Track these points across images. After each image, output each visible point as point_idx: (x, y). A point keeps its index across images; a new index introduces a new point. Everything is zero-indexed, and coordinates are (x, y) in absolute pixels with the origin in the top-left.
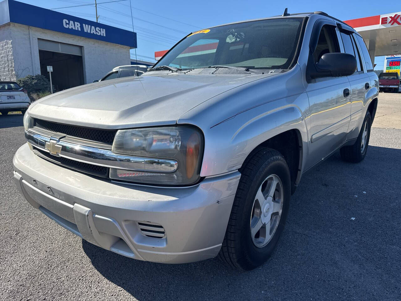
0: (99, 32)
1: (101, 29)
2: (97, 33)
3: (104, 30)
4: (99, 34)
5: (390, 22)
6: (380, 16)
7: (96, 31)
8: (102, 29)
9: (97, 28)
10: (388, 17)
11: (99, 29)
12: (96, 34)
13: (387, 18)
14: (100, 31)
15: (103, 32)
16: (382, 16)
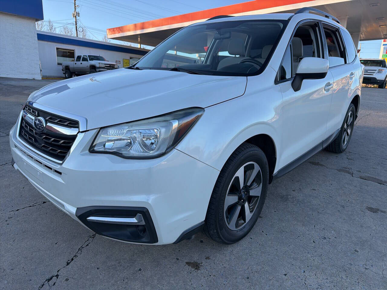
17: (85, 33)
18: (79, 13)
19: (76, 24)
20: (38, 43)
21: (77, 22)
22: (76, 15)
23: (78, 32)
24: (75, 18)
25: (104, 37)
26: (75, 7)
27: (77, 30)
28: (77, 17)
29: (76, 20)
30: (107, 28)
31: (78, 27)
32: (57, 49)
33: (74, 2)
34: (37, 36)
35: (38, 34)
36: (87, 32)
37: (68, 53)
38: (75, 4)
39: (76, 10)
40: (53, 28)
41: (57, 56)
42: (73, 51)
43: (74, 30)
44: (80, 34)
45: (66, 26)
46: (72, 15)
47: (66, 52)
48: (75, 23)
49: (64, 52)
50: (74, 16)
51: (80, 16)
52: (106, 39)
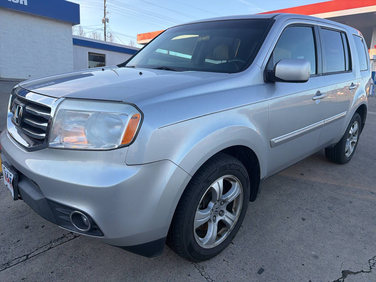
4: (17, 1)
17: (112, 38)
18: (108, 20)
19: (105, 30)
20: (73, 47)
21: (106, 28)
22: (105, 21)
23: (106, 37)
24: (104, 24)
26: (105, 13)
27: (105, 35)
28: (106, 23)
29: (105, 26)
30: (138, 34)
31: (106, 33)
32: (89, 53)
33: (104, 9)
34: (72, 40)
35: (73, 39)
36: (114, 37)
37: (99, 57)
38: (105, 11)
39: (106, 16)
40: (83, 33)
41: (89, 60)
42: (104, 56)
43: (103, 35)
44: (108, 39)
45: (95, 31)
46: (102, 21)
47: (97, 57)
48: (104, 29)
49: (95, 56)
50: (103, 22)
51: (109, 22)
52: (132, 43)
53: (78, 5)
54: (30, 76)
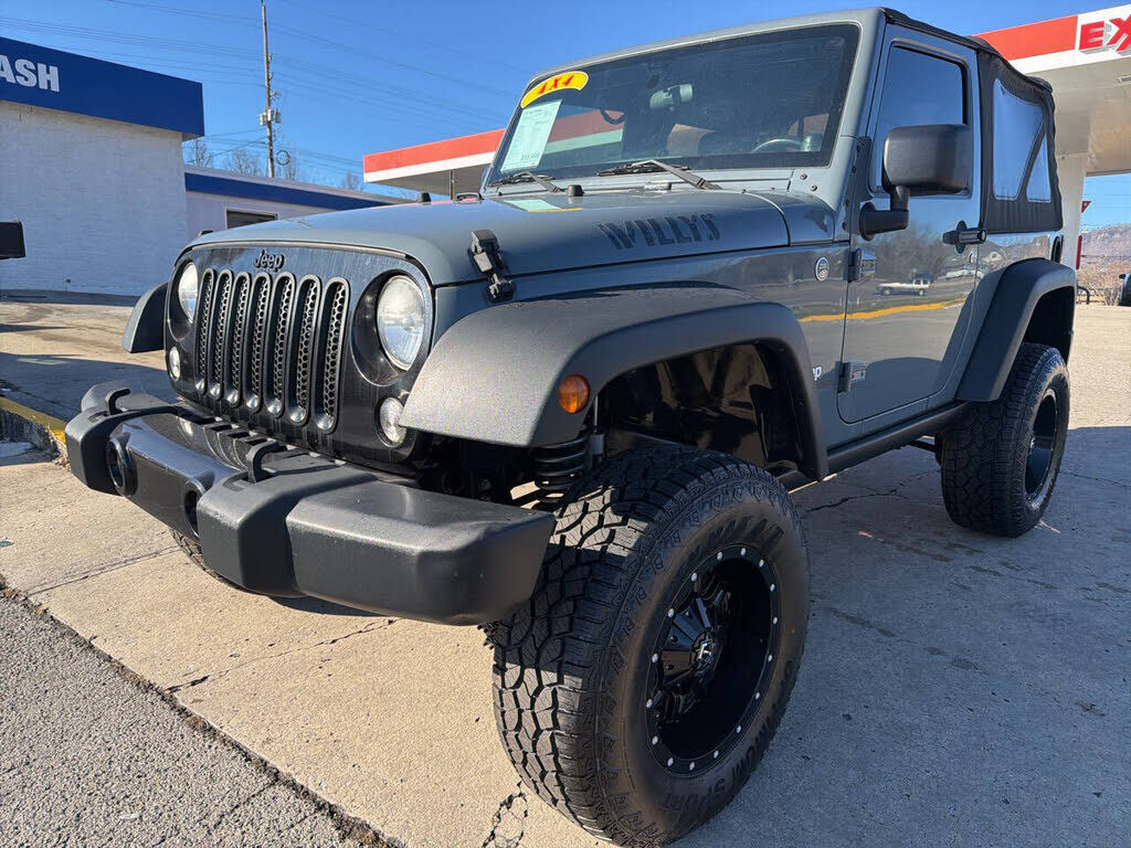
0: (32, 76)
1: (39, 65)
2: (21, 80)
3: (54, 70)
4: (32, 82)
5: (1114, 41)
6: (1075, 20)
7: (16, 73)
8: (42, 67)
9: (20, 64)
10: (1107, 22)
11: (33, 67)
12: (17, 84)
13: (1101, 24)
14: (35, 72)
15: (49, 78)
16: (1085, 19)
17: (293, 166)
18: (280, 114)
19: (271, 144)
20: (187, 198)
21: (274, 138)
22: (272, 119)
23: (276, 163)
24: (267, 127)
25: (344, 177)
26: (269, 96)
27: (272, 160)
28: (273, 122)
29: (271, 132)
31: (275, 151)
32: (230, 212)
34: (184, 179)
35: (186, 175)
36: (299, 164)
38: (269, 89)
39: (272, 105)
40: (207, 155)
43: (266, 161)
44: (280, 171)
45: (241, 149)
46: (259, 118)
48: (267, 140)
49: (246, 221)
50: (263, 122)
51: (282, 121)
52: (352, 181)
53: (199, 86)
54: (69, 281)
